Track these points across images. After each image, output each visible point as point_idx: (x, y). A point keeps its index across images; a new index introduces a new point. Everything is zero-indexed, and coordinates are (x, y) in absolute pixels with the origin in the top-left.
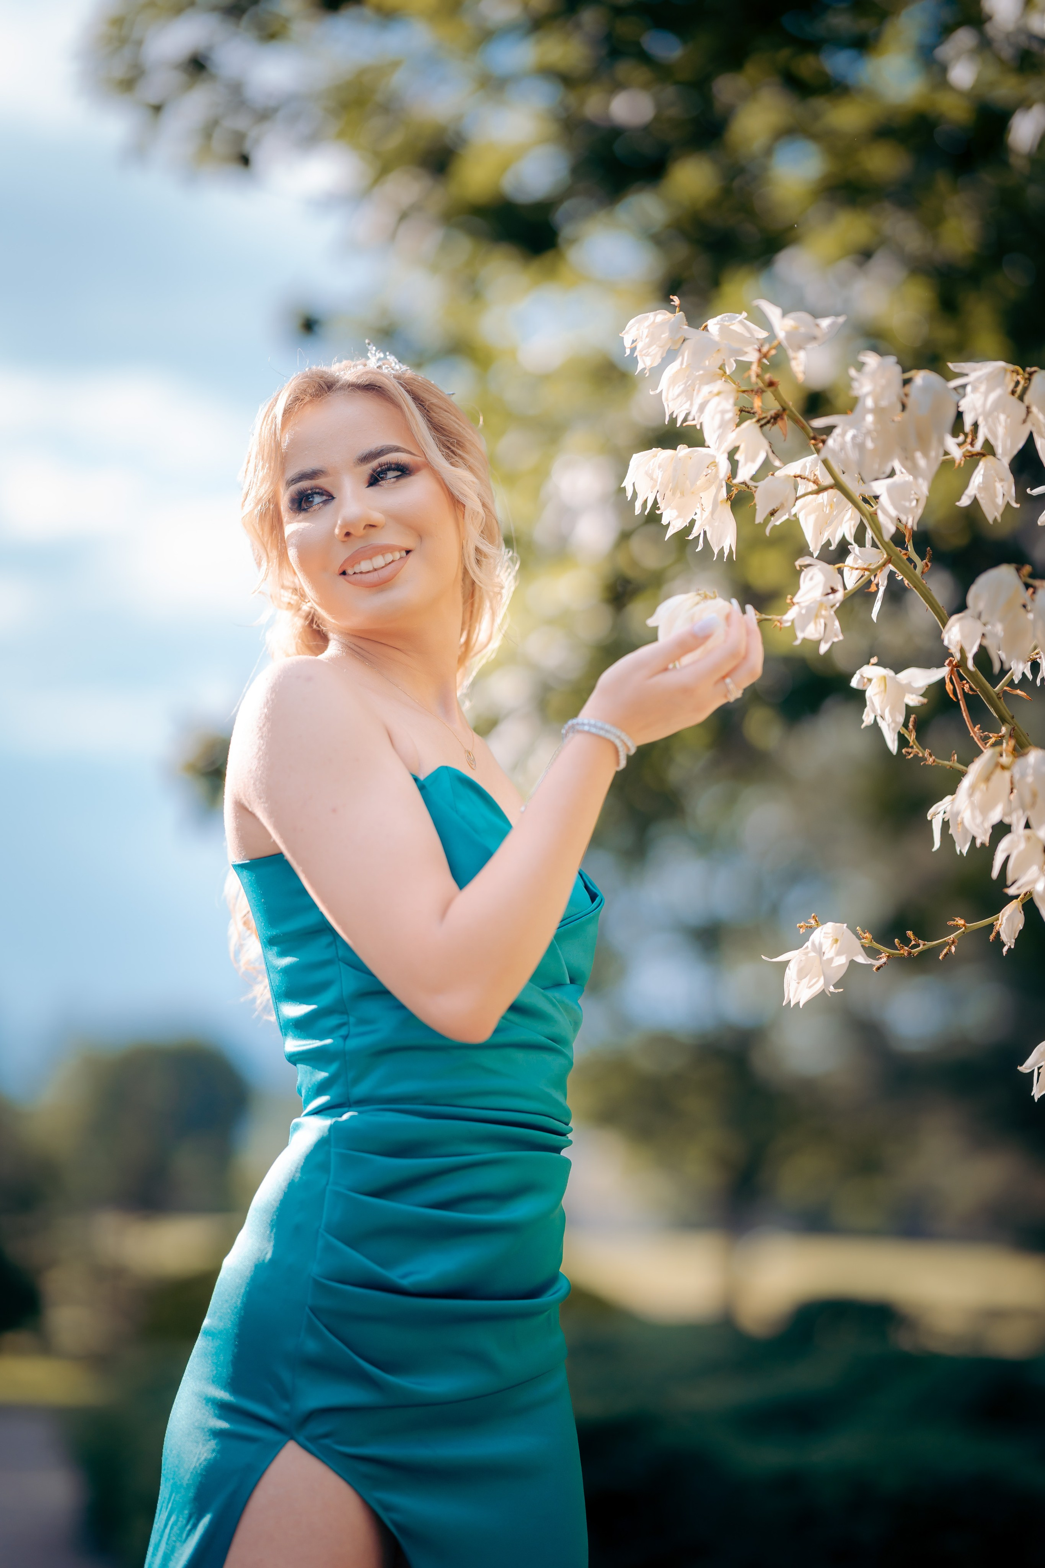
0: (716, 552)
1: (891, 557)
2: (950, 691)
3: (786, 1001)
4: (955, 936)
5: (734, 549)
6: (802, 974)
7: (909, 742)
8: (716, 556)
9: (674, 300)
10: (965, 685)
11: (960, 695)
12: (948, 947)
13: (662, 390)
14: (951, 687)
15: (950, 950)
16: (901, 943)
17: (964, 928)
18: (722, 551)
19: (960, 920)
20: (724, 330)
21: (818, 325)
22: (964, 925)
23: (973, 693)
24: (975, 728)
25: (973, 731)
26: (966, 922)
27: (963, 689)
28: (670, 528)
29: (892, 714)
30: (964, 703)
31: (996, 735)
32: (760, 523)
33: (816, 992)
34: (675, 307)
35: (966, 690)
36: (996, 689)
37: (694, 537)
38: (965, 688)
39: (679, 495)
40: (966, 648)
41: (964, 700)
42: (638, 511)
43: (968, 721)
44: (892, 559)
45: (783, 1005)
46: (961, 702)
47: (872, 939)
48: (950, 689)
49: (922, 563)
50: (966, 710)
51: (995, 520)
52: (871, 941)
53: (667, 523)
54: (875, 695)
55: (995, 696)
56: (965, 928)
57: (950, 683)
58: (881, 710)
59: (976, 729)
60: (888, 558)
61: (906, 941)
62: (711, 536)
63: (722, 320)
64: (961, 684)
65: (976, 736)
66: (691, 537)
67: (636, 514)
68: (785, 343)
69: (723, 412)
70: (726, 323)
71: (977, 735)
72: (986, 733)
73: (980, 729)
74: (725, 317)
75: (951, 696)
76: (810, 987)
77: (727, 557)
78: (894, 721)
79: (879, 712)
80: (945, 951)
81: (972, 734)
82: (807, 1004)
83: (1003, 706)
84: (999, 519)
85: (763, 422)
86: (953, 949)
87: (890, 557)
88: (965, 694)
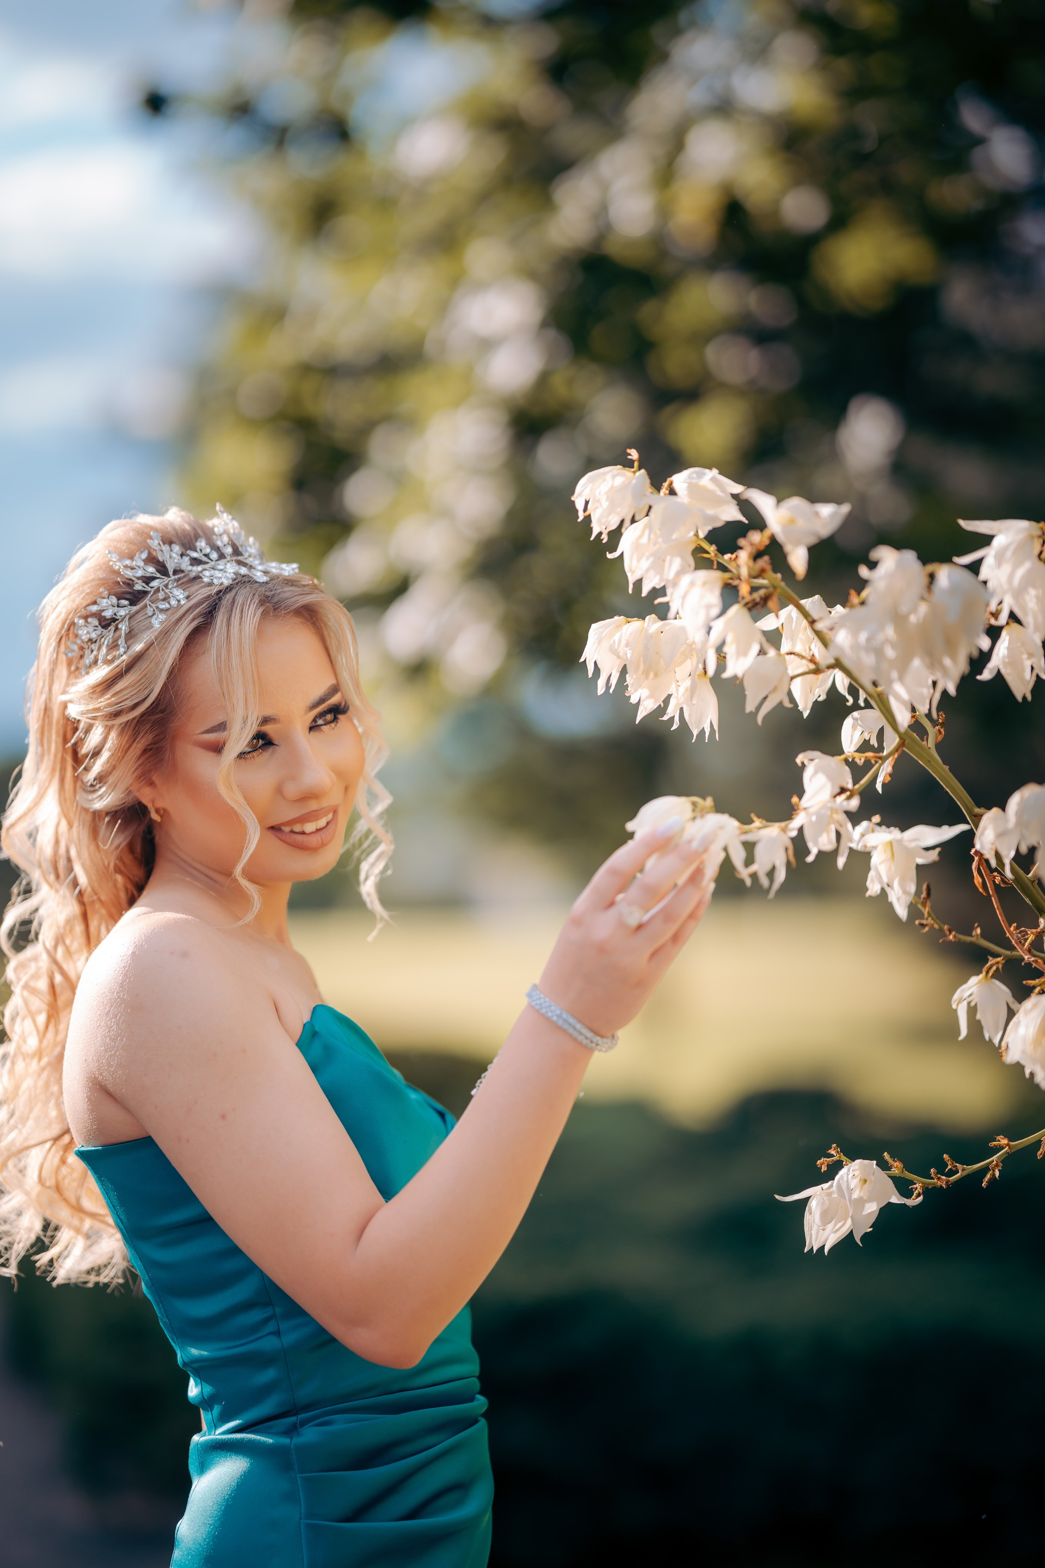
0: (695, 733)
1: (905, 741)
2: (979, 884)
3: (808, 1247)
4: (998, 1157)
5: (716, 728)
6: (827, 1217)
7: (924, 915)
8: (695, 737)
9: (632, 454)
10: (997, 878)
11: (991, 890)
12: (991, 1172)
13: (623, 552)
14: (980, 880)
15: (994, 1175)
16: (938, 1173)
17: (1007, 1147)
18: (703, 731)
19: (1003, 1139)
20: (693, 489)
21: (817, 514)
22: (1008, 1145)
23: (1006, 885)
24: (1010, 927)
25: (1009, 932)
26: (1010, 1140)
27: (994, 882)
28: (641, 708)
29: (902, 885)
30: (997, 899)
31: (1034, 931)
32: (751, 712)
33: (842, 1235)
34: (632, 461)
35: (997, 882)
36: (1030, 875)
37: (669, 717)
38: (996, 880)
39: (652, 675)
40: (1003, 853)
41: (996, 896)
42: (602, 689)
43: (1003, 921)
44: (906, 743)
45: (805, 1252)
46: (993, 898)
47: (903, 1168)
48: (979, 882)
49: (935, 730)
50: (1000, 907)
51: (1024, 698)
52: (903, 1171)
53: (637, 701)
54: (881, 863)
55: (1029, 884)
56: (1009, 1148)
57: (978, 876)
58: (888, 878)
59: (1012, 929)
60: (900, 742)
61: (941, 1170)
62: (690, 715)
63: (690, 477)
64: (992, 877)
65: (1013, 939)
66: (665, 718)
67: (599, 695)
68: (781, 538)
69: (709, 607)
70: (694, 481)
71: (1015, 937)
72: (1023, 929)
73: (1017, 928)
74: (692, 473)
75: (981, 890)
76: (836, 1232)
77: (708, 737)
78: (905, 892)
79: (885, 880)
80: (988, 1176)
81: (1008, 935)
82: (833, 1249)
83: (1040, 895)
84: (1029, 698)
85: (750, 605)
86: (997, 1173)
87: (903, 741)
88: (997, 887)
